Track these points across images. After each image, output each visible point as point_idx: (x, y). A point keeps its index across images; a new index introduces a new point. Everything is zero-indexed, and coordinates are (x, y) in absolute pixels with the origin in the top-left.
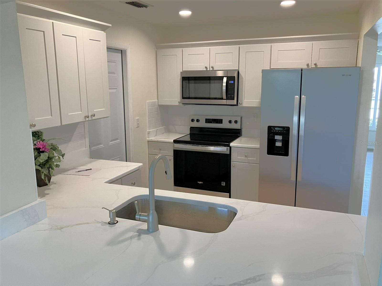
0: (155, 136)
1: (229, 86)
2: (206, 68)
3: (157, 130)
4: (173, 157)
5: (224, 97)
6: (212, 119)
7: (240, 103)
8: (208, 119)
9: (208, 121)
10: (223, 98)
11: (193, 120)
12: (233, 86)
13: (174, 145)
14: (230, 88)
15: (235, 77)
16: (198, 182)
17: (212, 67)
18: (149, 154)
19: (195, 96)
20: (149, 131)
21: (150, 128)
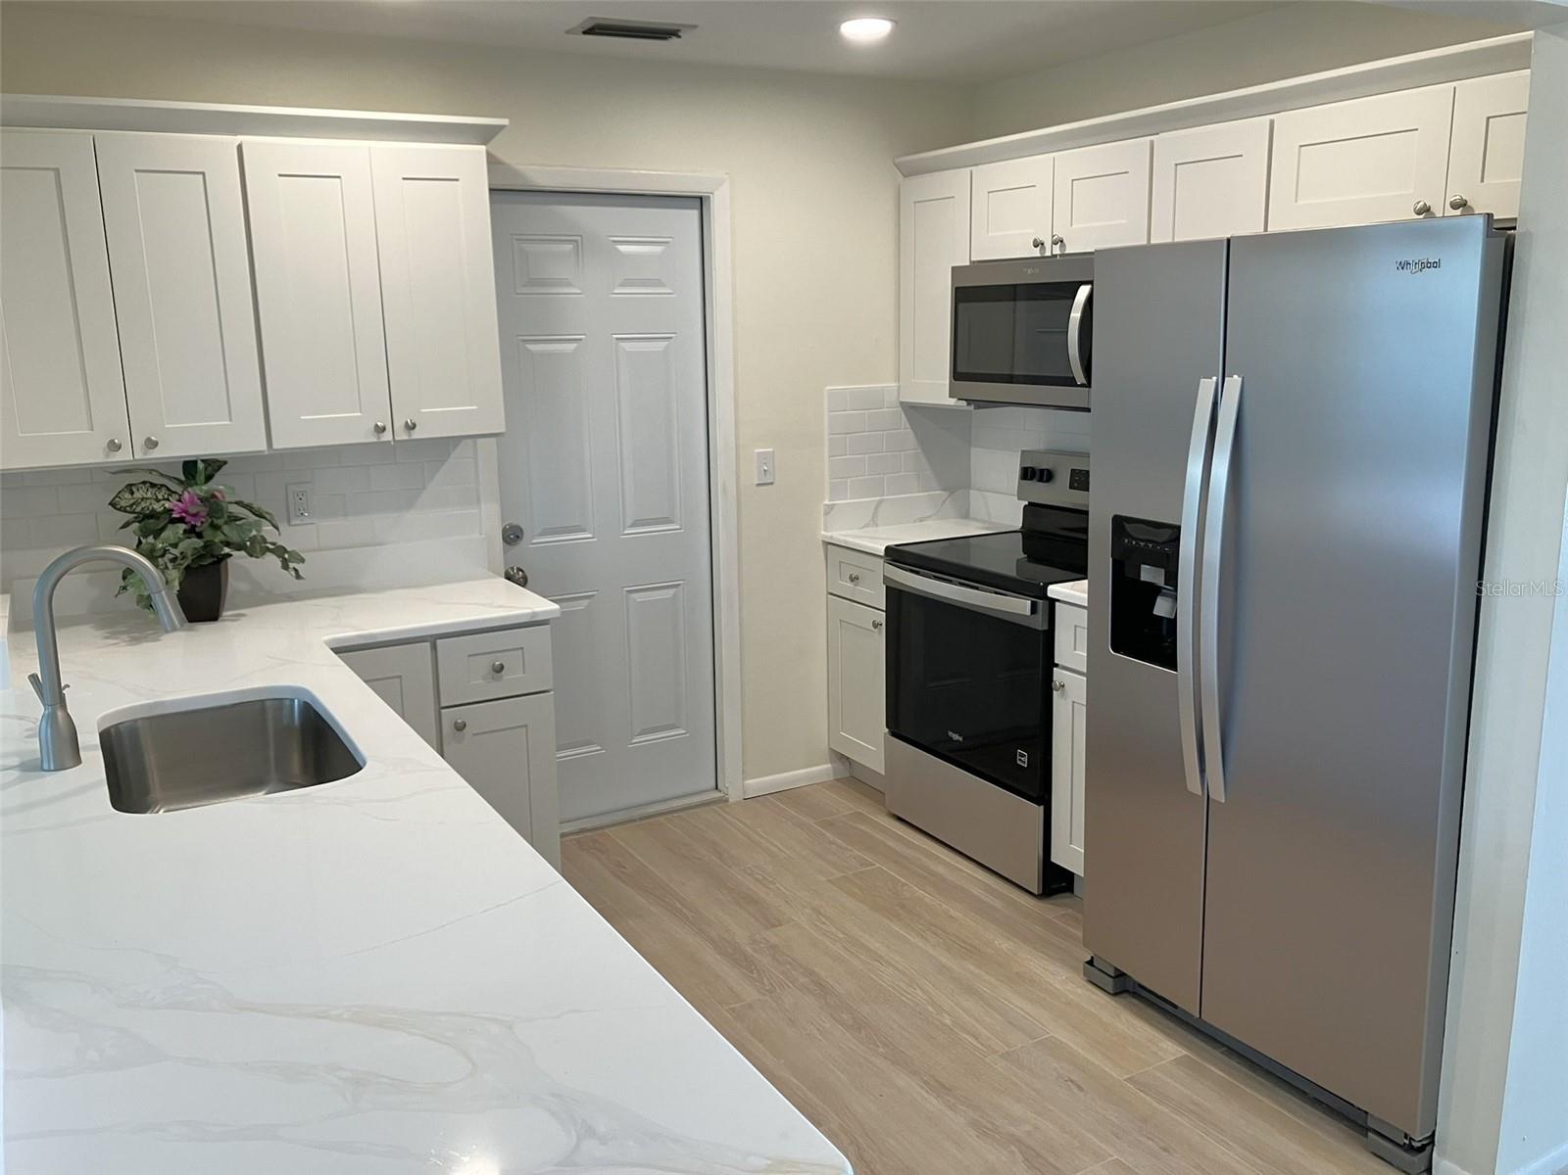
0: (867, 526)
2: (1038, 245)
3: (880, 502)
4: (884, 613)
5: (1077, 372)
8: (1079, 471)
9: (1079, 480)
10: (1073, 377)
11: (1028, 474)
13: (887, 571)
16: (950, 733)
17: (1061, 243)
18: (831, 595)
21: (836, 491)
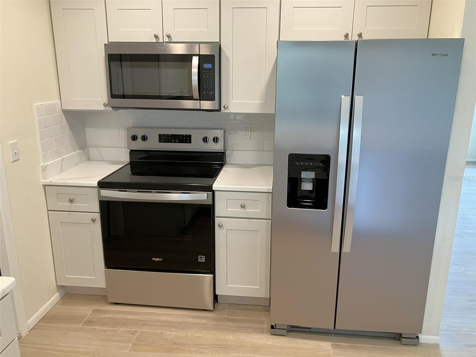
0: (60, 173)
1: (204, 73)
2: (156, 37)
3: (63, 159)
4: (99, 214)
5: (196, 94)
6: (171, 135)
7: (224, 106)
8: (164, 135)
9: (164, 138)
10: (193, 96)
11: (134, 138)
12: (211, 74)
13: (99, 193)
14: (206, 77)
15: (214, 56)
16: (153, 259)
17: (169, 37)
18: (49, 210)
19: (133, 93)
20: (45, 164)
21: (45, 159)
